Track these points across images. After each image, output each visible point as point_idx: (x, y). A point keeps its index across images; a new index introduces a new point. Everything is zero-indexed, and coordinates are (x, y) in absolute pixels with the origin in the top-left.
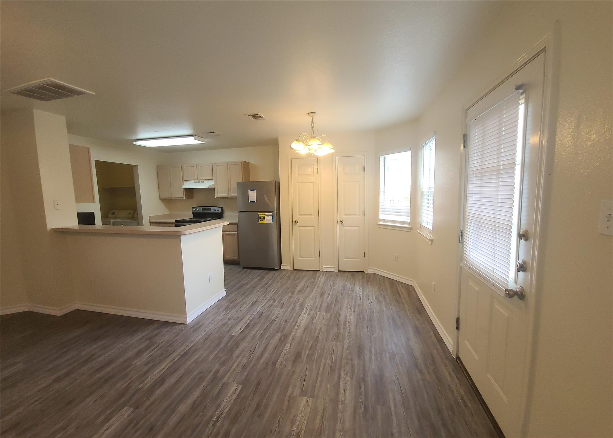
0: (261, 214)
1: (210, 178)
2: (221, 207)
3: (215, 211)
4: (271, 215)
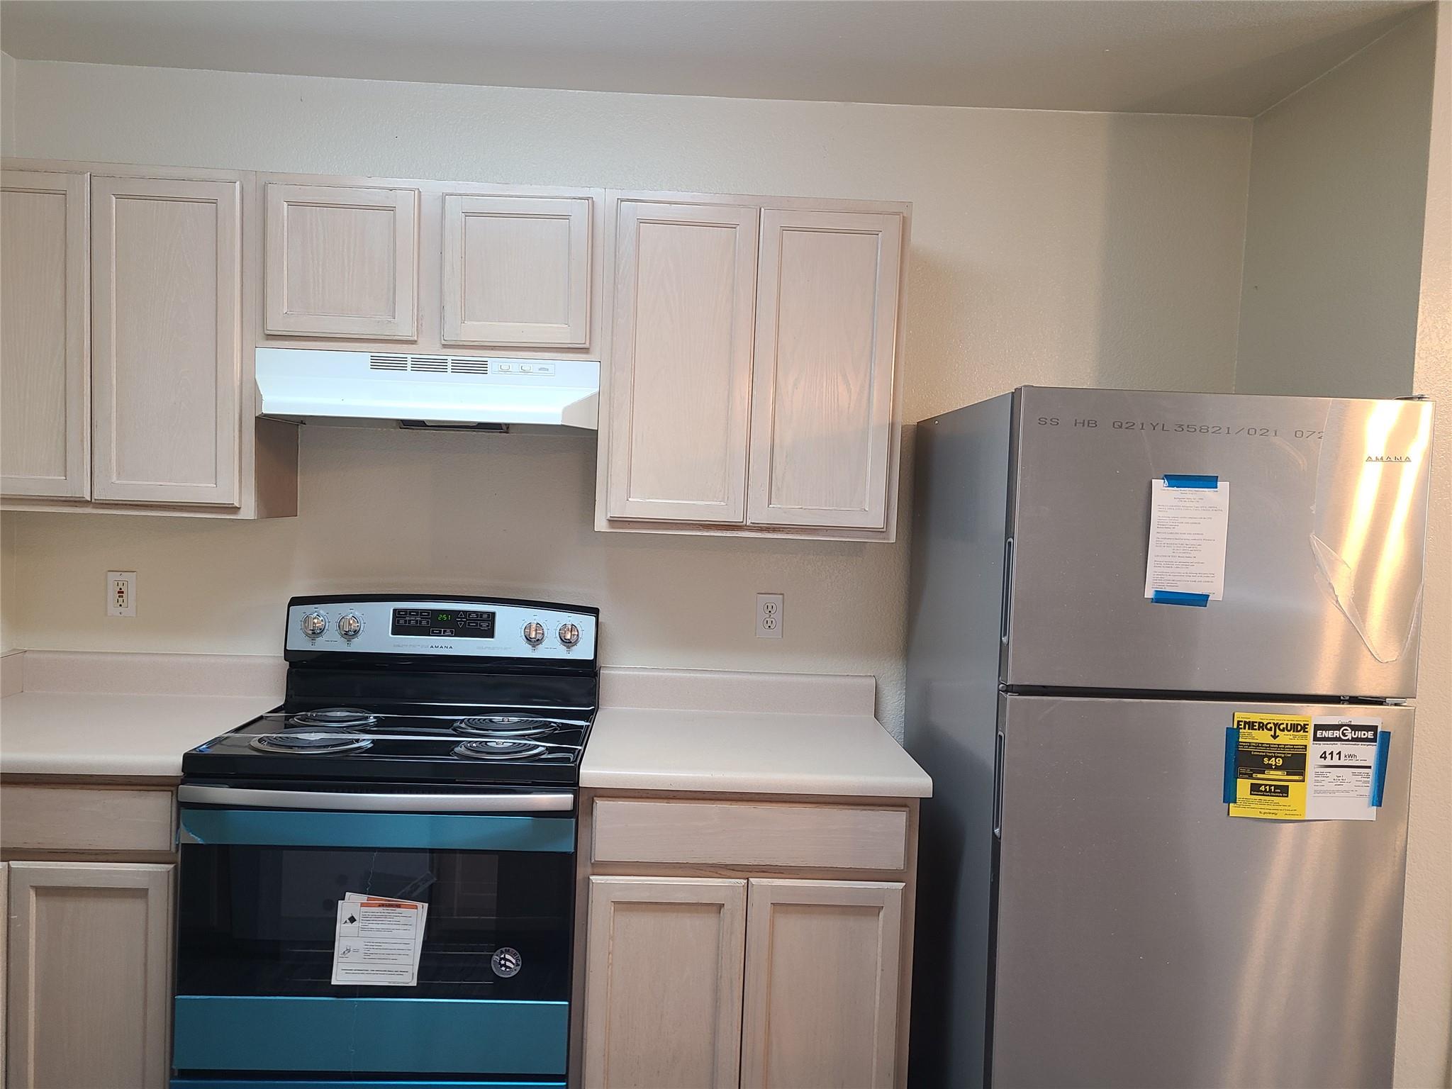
1: (560, 333)
2: (594, 611)
3: (539, 641)
4: (1370, 735)
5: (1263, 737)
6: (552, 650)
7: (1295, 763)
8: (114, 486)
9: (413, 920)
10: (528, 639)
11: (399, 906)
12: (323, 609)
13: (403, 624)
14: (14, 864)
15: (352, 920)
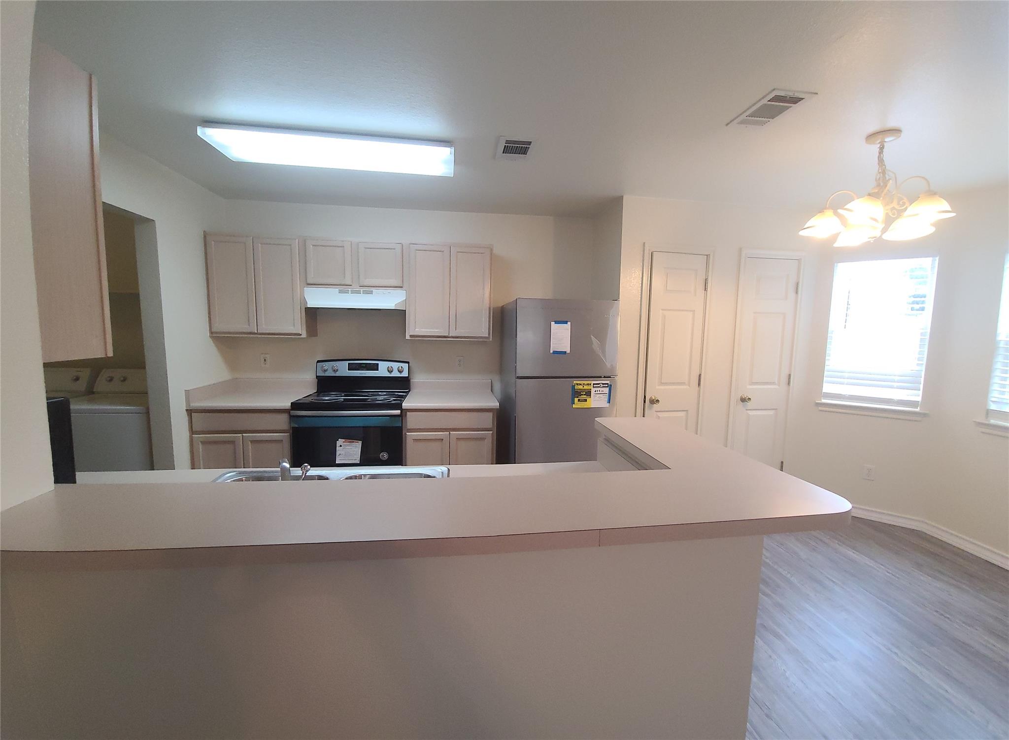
0: (581, 385)
1: (393, 282)
2: (408, 363)
3: (392, 371)
4: (607, 385)
5: (581, 387)
6: (396, 374)
7: (588, 393)
8: (264, 328)
9: (357, 446)
10: (388, 371)
11: (353, 442)
12: (327, 363)
13: (351, 367)
14: (244, 434)
15: (341, 446)
